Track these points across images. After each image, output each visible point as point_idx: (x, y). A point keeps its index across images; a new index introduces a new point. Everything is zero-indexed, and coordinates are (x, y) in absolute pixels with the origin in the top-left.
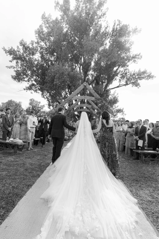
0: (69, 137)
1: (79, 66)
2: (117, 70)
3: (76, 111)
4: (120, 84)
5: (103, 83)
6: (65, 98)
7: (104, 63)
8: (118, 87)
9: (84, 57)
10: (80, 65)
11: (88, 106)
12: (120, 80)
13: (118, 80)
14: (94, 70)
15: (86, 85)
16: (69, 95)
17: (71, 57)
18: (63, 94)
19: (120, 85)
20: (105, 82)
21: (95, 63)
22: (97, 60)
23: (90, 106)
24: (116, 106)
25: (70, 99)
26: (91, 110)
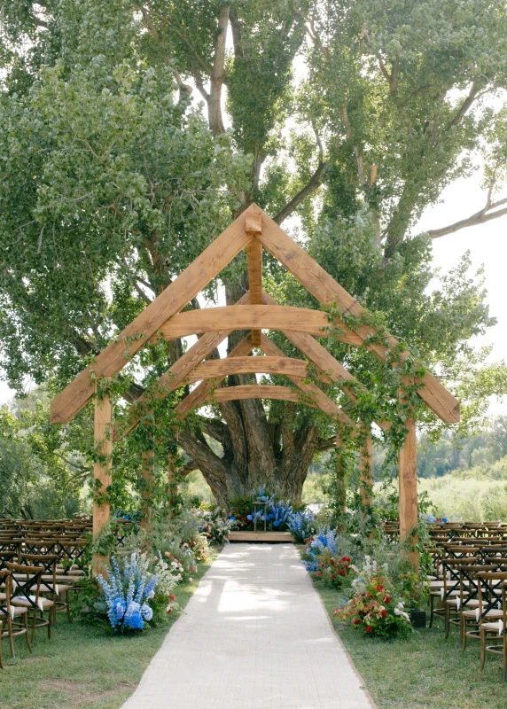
0: (158, 602)
1: (208, 87)
2: (466, 103)
3: (202, 397)
4: (496, 198)
5: (375, 196)
6: (125, 309)
7: (379, 57)
8: (479, 218)
9: (236, 26)
10: (213, 79)
11: (282, 364)
12: (489, 172)
13: (479, 176)
14: (313, 111)
15: (263, 225)
16: (150, 294)
17: (144, 31)
18: (107, 287)
19: (490, 206)
20: (389, 192)
21: (314, 61)
22: (326, 38)
23: (294, 369)
24: (477, 350)
25: (148, 333)
26: (308, 388)
